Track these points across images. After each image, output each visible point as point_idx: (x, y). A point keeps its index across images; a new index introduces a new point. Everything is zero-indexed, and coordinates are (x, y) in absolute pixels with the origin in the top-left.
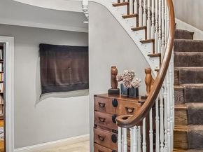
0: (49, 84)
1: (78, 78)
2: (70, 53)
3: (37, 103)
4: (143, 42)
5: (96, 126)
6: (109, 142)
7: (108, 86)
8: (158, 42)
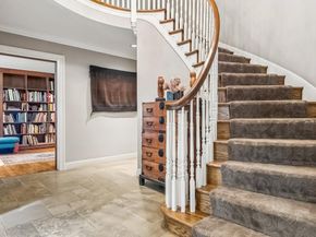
0: (100, 103)
1: (126, 101)
2: (119, 77)
3: (87, 121)
4: (187, 55)
5: (143, 132)
6: (156, 143)
7: (155, 95)
8: (202, 52)
